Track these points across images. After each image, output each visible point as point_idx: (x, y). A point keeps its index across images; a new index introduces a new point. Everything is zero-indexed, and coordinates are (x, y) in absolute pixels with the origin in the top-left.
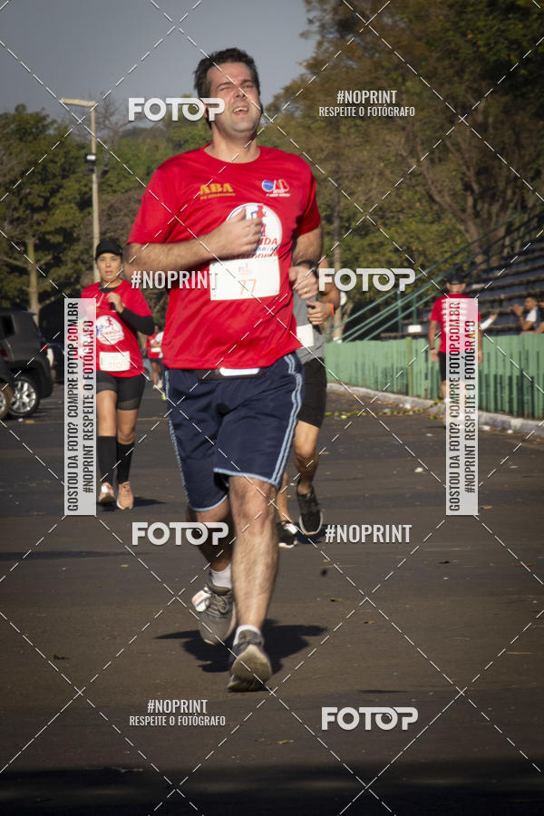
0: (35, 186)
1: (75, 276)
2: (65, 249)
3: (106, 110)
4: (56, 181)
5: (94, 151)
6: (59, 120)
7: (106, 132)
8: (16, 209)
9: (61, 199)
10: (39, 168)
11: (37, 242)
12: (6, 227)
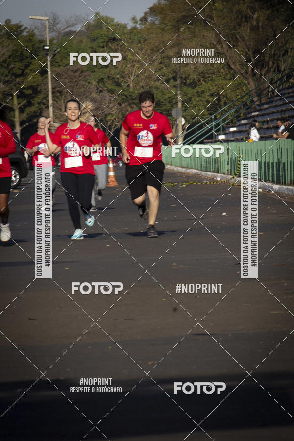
0: (17, 63)
1: (39, 111)
2: (33, 97)
3: (54, 22)
4: (28, 60)
5: (48, 44)
6: (29, 27)
7: (54, 33)
8: (6, 76)
9: (31, 70)
10: (19, 53)
11: (18, 93)
12: (2, 86)
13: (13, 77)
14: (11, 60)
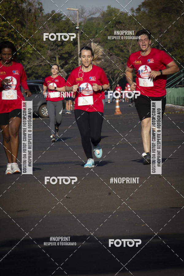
6: (66, 15)
8: (52, 46)
9: (67, 42)
10: (60, 32)
11: (59, 57)
12: (49, 52)
13: (56, 47)
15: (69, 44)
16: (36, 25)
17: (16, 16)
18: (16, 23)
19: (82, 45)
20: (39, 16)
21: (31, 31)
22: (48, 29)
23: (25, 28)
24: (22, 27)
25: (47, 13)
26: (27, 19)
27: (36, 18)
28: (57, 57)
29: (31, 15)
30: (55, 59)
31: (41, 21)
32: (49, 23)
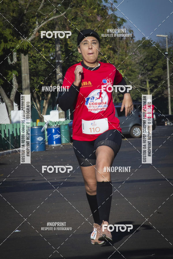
0: (149, 63)
1: (162, 91)
2: (159, 82)
3: (171, 38)
4: (155, 61)
5: (167, 51)
6: (156, 42)
7: (171, 45)
8: (143, 71)
9: (157, 67)
10: (150, 57)
11: (150, 81)
12: (140, 76)
13: (147, 71)
14: (145, 61)
15: (159, 69)
16: (128, 51)
17: (109, 44)
18: (109, 49)
19: (171, 69)
20: (130, 43)
21: (122, 57)
22: (139, 54)
23: (117, 54)
24: (114, 54)
25: (138, 40)
26: (119, 46)
27: (127, 45)
28: (148, 81)
29: (123, 42)
30: (145, 83)
31: (132, 47)
32: (140, 50)
